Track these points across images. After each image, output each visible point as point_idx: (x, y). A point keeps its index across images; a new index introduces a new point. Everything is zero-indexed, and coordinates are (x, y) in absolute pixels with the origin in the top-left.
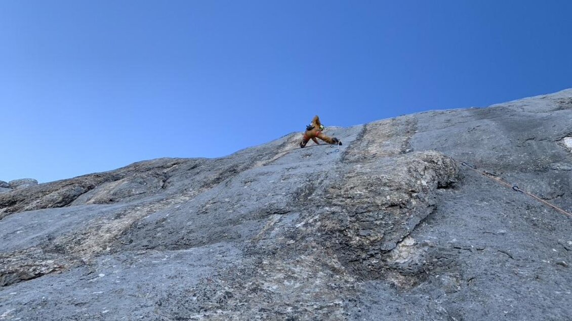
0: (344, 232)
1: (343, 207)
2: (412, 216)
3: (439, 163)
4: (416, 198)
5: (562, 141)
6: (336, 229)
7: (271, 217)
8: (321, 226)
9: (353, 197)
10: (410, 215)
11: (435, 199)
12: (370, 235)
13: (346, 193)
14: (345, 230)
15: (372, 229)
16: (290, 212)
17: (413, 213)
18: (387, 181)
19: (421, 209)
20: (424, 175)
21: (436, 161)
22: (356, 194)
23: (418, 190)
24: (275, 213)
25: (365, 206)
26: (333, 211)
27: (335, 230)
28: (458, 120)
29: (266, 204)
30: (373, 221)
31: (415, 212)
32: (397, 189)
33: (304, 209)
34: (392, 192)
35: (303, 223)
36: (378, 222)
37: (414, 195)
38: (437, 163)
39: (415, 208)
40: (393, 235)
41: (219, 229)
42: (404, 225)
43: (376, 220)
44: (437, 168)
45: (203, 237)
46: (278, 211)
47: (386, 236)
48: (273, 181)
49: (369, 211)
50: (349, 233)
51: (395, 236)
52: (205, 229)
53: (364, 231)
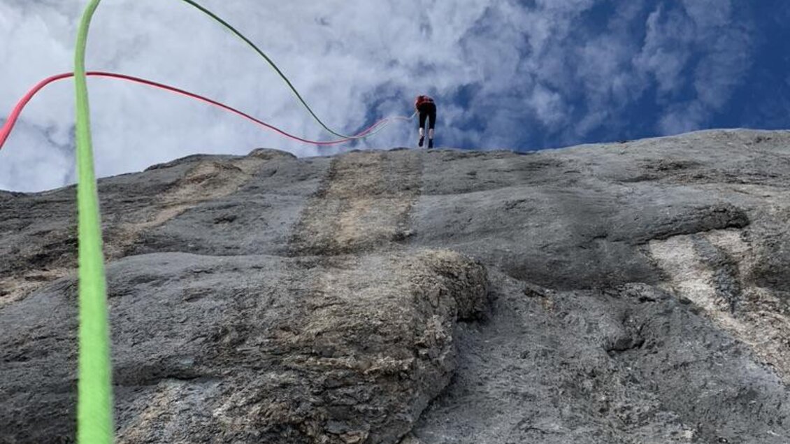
0: (302, 426)
1: (302, 374)
2: (417, 394)
3: (460, 278)
4: (426, 359)
5: (647, 245)
6: (287, 421)
7: (161, 385)
8: (262, 414)
9: (321, 353)
10: (414, 393)
11: (454, 359)
12: (345, 433)
13: (309, 344)
14: (303, 422)
15: (348, 420)
16: (200, 376)
17: (420, 388)
18: (380, 323)
19: (432, 379)
20: (438, 306)
21: (456, 274)
22: (327, 347)
23: (429, 343)
24: (169, 377)
25: (341, 373)
26: (283, 381)
27: (285, 424)
28: (489, 177)
29: (153, 356)
30: (352, 405)
31: (422, 384)
32: (396, 341)
33: (229, 374)
34: (387, 345)
35: (226, 406)
36: (362, 408)
37: (423, 352)
38: (457, 277)
39: (422, 378)
40: (384, 432)
41: (53, 398)
42: (404, 413)
43: (359, 403)
44: (457, 288)
45: (17, 413)
46: (177, 372)
47: (374, 435)
48: (167, 301)
49: (348, 385)
50: (309, 428)
51: (388, 435)
52: (22, 396)
53: (337, 423)
